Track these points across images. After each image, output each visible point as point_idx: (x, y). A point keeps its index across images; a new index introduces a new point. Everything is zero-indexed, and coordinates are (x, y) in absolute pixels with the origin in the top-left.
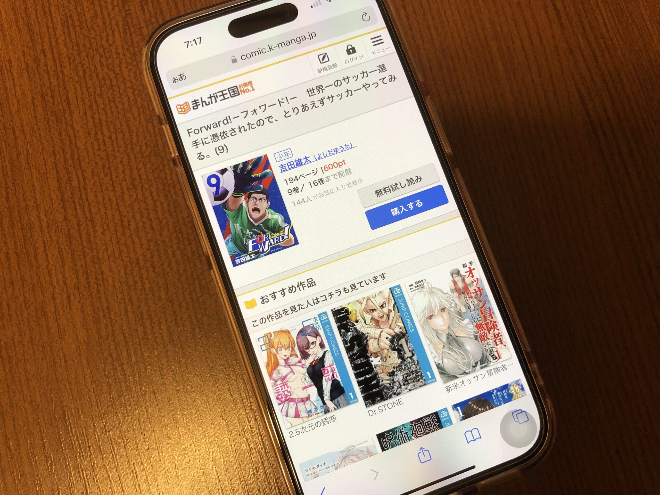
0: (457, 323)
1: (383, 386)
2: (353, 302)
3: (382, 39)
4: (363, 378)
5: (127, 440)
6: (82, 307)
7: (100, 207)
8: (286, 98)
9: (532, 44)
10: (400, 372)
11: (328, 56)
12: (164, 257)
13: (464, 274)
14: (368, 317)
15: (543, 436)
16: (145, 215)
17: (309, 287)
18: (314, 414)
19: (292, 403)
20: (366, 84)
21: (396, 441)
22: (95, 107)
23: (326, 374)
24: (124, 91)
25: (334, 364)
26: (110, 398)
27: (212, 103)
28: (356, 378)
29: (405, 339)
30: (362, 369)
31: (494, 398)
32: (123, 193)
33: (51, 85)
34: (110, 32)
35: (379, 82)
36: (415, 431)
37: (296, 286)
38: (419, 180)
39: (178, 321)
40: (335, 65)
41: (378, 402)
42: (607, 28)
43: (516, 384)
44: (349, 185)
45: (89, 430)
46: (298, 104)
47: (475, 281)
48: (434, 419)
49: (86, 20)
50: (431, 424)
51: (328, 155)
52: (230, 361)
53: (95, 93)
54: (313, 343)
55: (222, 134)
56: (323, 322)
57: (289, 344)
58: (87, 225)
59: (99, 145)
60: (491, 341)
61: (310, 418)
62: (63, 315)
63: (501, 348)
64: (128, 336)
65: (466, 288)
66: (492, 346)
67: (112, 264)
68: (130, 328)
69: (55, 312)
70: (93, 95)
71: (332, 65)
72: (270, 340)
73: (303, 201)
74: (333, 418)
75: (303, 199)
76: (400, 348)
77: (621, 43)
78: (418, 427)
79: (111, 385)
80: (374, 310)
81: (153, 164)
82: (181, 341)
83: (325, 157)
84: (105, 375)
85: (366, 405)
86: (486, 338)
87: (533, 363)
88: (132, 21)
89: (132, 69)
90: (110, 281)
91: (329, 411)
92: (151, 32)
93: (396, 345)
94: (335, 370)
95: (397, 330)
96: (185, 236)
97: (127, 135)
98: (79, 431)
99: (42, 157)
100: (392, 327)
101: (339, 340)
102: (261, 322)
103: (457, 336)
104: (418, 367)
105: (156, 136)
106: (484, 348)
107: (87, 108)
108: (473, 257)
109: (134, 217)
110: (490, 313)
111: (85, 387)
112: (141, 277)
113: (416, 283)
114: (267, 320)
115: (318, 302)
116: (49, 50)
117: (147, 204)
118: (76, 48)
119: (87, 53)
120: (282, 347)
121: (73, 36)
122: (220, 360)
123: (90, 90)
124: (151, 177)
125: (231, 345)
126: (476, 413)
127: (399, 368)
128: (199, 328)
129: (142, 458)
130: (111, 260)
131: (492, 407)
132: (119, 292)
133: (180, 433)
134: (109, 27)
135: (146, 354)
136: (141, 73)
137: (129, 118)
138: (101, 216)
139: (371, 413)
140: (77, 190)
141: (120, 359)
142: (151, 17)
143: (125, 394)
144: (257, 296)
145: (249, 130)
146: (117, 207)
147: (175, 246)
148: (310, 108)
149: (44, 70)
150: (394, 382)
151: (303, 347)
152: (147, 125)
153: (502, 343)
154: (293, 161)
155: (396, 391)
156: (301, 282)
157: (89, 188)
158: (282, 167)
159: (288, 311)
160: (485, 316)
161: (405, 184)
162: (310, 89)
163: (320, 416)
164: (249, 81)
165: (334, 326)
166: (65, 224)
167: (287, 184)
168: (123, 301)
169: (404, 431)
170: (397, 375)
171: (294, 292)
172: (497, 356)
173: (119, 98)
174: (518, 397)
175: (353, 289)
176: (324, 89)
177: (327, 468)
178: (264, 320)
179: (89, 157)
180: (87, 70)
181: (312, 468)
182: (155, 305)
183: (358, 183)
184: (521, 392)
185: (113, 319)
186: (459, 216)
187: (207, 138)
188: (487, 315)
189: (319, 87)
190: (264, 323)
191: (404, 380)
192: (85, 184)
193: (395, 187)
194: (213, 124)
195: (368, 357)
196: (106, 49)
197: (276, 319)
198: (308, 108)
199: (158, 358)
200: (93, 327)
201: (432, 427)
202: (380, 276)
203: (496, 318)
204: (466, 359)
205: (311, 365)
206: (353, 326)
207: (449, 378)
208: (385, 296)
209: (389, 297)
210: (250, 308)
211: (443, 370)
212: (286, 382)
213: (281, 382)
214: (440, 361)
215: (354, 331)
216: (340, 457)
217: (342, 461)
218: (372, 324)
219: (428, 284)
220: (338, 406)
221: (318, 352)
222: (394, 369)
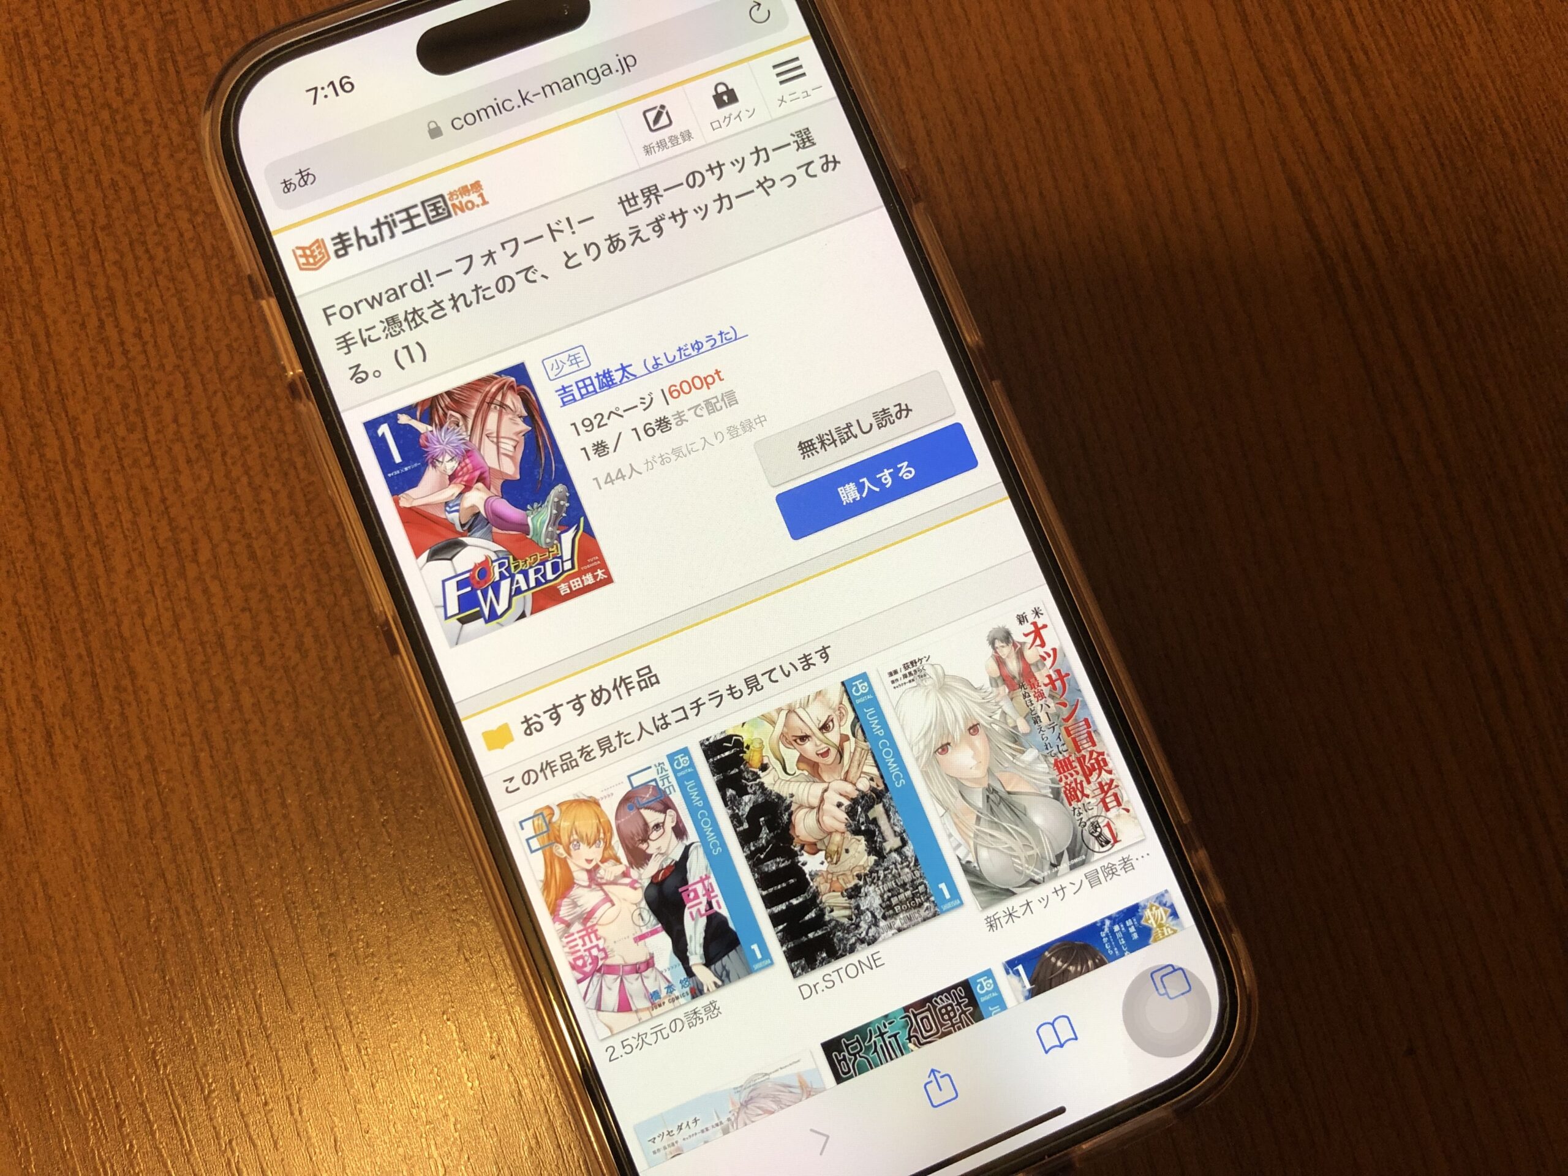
0: (1007, 760)
1: (833, 923)
2: (754, 719)
3: (800, 67)
4: (783, 906)
5: (210, 1085)
6: (84, 760)
7: (121, 509)
8: (568, 219)
9: (1174, 65)
10: (873, 886)
11: (667, 113)
12: (284, 627)
13: (1022, 639)
14: (791, 756)
15: (1226, 1025)
16: (235, 524)
17: (641, 689)
18: (666, 1001)
19: (609, 978)
20: (766, 180)
21: (871, 1055)
22: (94, 257)
23: (691, 901)
24: (167, 216)
25: (712, 876)
26: (165, 983)
27: (382, 240)
28: (767, 907)
29: (884, 806)
30: (781, 883)
31: (1105, 940)
32: (176, 470)
34: (126, 69)
35: (797, 173)
36: (915, 1029)
37: (610, 688)
38: (904, 413)
39: (327, 784)
40: (687, 135)
41: (822, 963)
42: (1353, 22)
43: (1157, 904)
44: (733, 431)
45: (115, 1063)
46: (597, 233)
47: (1049, 655)
48: (961, 998)
49: (65, 42)
50: (953, 1009)
51: (678, 359)
53: (93, 222)
54: (657, 826)
55: (410, 317)
56: (679, 774)
57: (598, 831)
58: (88, 555)
59: (109, 352)
60: (1093, 801)
61: (655, 1012)
62: (35, 782)
63: (1118, 816)
64: (203, 826)
65: (1027, 674)
66: (1095, 812)
67: (157, 650)
68: (207, 806)
70: (89, 226)
71: (679, 135)
72: (549, 824)
73: (621, 475)
74: (712, 1008)
75: (620, 470)
77: (1389, 57)
78: (922, 1020)
79: (164, 951)
80: (804, 738)
81: (249, 397)
82: (335, 834)
83: (672, 363)
84: (149, 927)
85: (793, 972)
86: (1080, 795)
87: (1197, 851)
88: (180, 40)
89: (185, 159)
90: (154, 691)
91: (701, 992)
93: (862, 820)
94: (713, 891)
95: (864, 785)
96: (336, 571)
98: (90, 1066)
100: (851, 776)
102: (526, 780)
103: (1009, 793)
104: (917, 873)
105: (253, 327)
106: (1077, 818)
107: (76, 263)
108: (1042, 596)
109: (207, 533)
110: (1089, 733)
111: (100, 959)
112: (230, 678)
113: (906, 666)
114: (541, 775)
115: (667, 724)
117: (237, 497)
118: (41, 112)
119: (70, 122)
120: (581, 839)
121: (34, 84)
122: (434, 875)
123: (81, 217)
124: (244, 428)
126: (1064, 977)
127: (870, 876)
128: (378, 798)
129: (252, 1129)
130: (154, 639)
131: (1102, 963)
132: (176, 719)
134: (122, 56)
135: (250, 870)
137: (183, 283)
138: (123, 532)
139: (806, 991)
140: (60, 468)
141: (186, 884)
142: (226, 27)
143: (201, 970)
144: (512, 716)
145: (478, 302)
146: (162, 508)
147: (309, 598)
148: (629, 243)
150: (860, 913)
151: (633, 839)
152: (229, 300)
153: (1119, 804)
154: (590, 378)
155: (864, 933)
156: (621, 677)
157: (89, 463)
158: (562, 392)
159: (592, 750)
160: (1077, 739)
161: (871, 425)
162: (626, 196)
163: (681, 1006)
164: (473, 182)
165: (709, 781)
166: (32, 556)
167: (579, 434)
168: (187, 740)
169: (889, 1031)
170: (866, 895)
171: (606, 703)
172: (1109, 836)
173: (155, 234)
174: (1163, 934)
175: (752, 688)
176: (662, 196)
177: (703, 1131)
178: (533, 776)
179: (85, 385)
180: (72, 167)
181: (666, 1133)
182: (267, 746)
183: (754, 426)
184: (1171, 922)
185: (165, 788)
186: (1005, 499)
187: (374, 327)
188: (1082, 737)
189: (650, 191)
190: (534, 783)
191: (884, 905)
192: (80, 452)
193: (846, 433)
194: (386, 292)
196: (117, 111)
197: (564, 771)
198: (624, 243)
199: (281, 876)
200: (114, 808)
201: (958, 1017)
202: (816, 652)
203: (1104, 744)
204: (1033, 849)
205: (655, 881)
206: (755, 780)
207: (996, 897)
208: (831, 702)
209: (841, 703)
210: (496, 748)
211: (978, 877)
212: (594, 925)
213: (581, 927)
214: (970, 855)
215: (758, 792)
216: (733, 1103)
217: (738, 1113)
218: (800, 772)
219: (935, 669)
220: (724, 977)
221: (671, 849)
222: (860, 880)
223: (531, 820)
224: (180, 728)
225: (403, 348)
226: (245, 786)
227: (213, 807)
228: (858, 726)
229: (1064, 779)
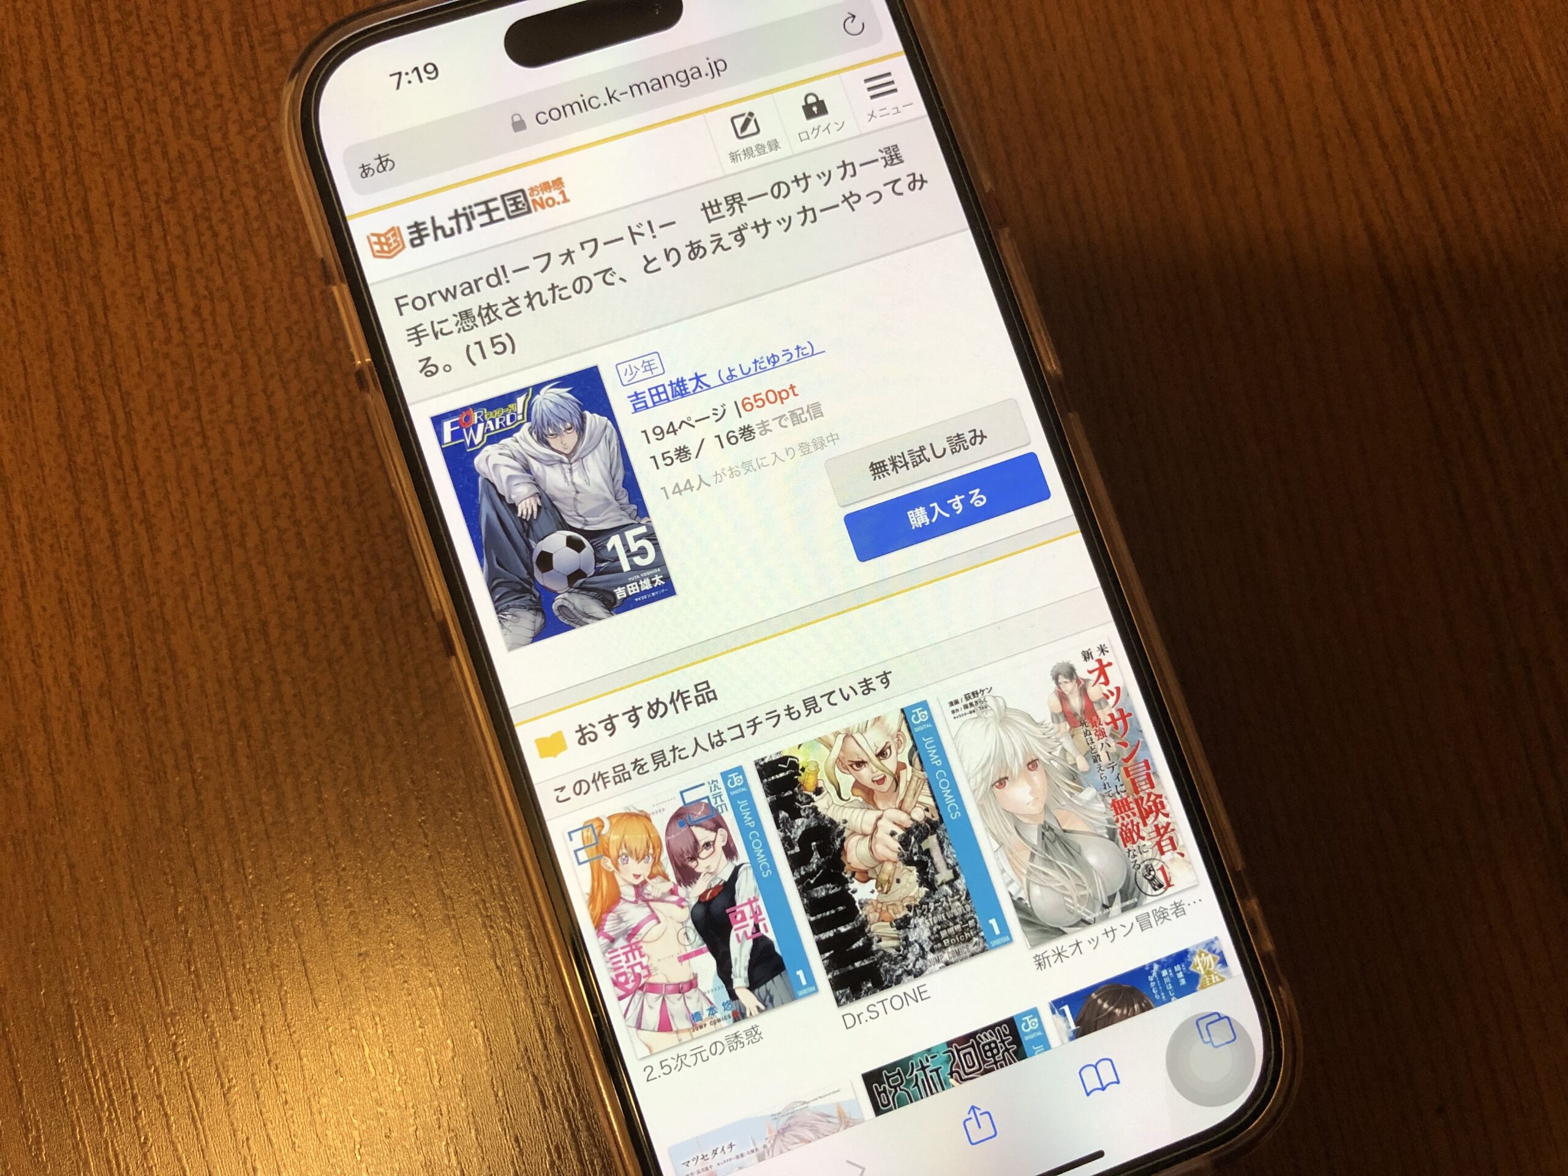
0: (1065, 798)
1: (881, 953)
2: (810, 742)
3: (892, 82)
4: (831, 934)
5: (230, 1080)
6: (119, 742)
7: (170, 489)
8: (649, 223)
9: (1257, 104)
10: (922, 918)
11: (755, 121)
12: (330, 618)
13: (1086, 676)
14: (847, 781)
15: (1269, 1079)
16: (285, 511)
17: (699, 704)
18: (708, 1023)
19: (651, 996)
20: (852, 195)
21: (912, 1089)
22: (157, 230)
23: (738, 922)
24: (233, 193)
25: (761, 899)
26: (190, 973)
27: (460, 231)
28: (815, 933)
29: (938, 837)
30: (830, 910)
31: (1152, 984)
32: (228, 453)
33: (43, 172)
34: (198, 40)
35: (882, 189)
36: (958, 1064)
37: (667, 702)
38: (979, 439)
39: (366, 781)
40: (774, 145)
41: (867, 993)
42: (1439, 71)
43: (1206, 951)
44: (804, 448)
45: (135, 1054)
46: (678, 239)
47: (1112, 694)
48: (1005, 1035)
49: (138, 8)
50: (997, 1047)
51: (753, 371)
52: (494, 881)
54: (707, 845)
55: (484, 312)
56: (733, 793)
57: (648, 847)
58: (134, 532)
59: (167, 328)
60: (1148, 843)
61: (696, 1034)
62: (69, 762)
63: (1172, 860)
64: (236, 816)
65: (1089, 712)
66: (1150, 855)
67: (199, 633)
68: (242, 796)
69: (49, 754)
70: (153, 199)
71: (766, 144)
72: (599, 836)
73: (689, 486)
74: (754, 1033)
75: (688, 481)
76: (925, 858)
77: (1472, 110)
78: (964, 1055)
79: (191, 942)
80: (860, 764)
81: (306, 381)
82: (371, 832)
83: (747, 375)
84: (176, 915)
85: (838, 1001)
86: (1135, 837)
87: (1249, 900)
88: (256, 15)
89: (254, 136)
90: (193, 676)
91: (744, 1016)
92: (305, 45)
93: (914, 850)
94: (761, 914)
95: (919, 815)
96: (386, 565)
97: (241, 307)
98: (108, 1055)
99: (17, 357)
100: (906, 805)
101: (774, 837)
102: (578, 791)
103: (1065, 831)
104: (968, 907)
105: (314, 311)
107: (138, 235)
108: (1109, 634)
109: (257, 518)
110: (1148, 775)
111: (125, 947)
112: (272, 668)
113: (967, 697)
114: (593, 786)
115: (723, 741)
116: (41, 81)
117: (289, 483)
118: (109, 78)
119: (139, 91)
120: (630, 854)
121: (104, 49)
122: (470, 881)
123: (145, 188)
124: (299, 413)
125: (498, 841)
126: (1109, 1020)
127: (920, 908)
128: (417, 798)
129: (269, 1125)
130: (197, 624)
131: (1149, 1007)
132: (214, 706)
133: (366, 1062)
134: (196, 27)
135: (283, 863)
136: (278, 150)
137: (246, 262)
138: (171, 512)
139: (850, 1020)
140: (110, 442)
141: (216, 876)
143: (228, 962)
144: (567, 724)
145: (554, 301)
146: (212, 489)
147: (357, 590)
148: (710, 250)
149: (27, 134)
150: (907, 943)
151: (682, 856)
152: (292, 281)
153: (1174, 848)
154: (663, 385)
155: (912, 965)
156: (678, 691)
157: (140, 438)
158: (635, 398)
159: (646, 764)
160: (1136, 780)
161: (945, 449)
162: (710, 202)
163: (722, 1029)
164: (554, 178)
165: (762, 802)
166: (76, 531)
167: (649, 442)
168: (225, 727)
169: (931, 1065)
170: (915, 927)
171: (662, 716)
172: (1162, 880)
173: (220, 210)
174: (1211, 981)
175: (810, 709)
176: (745, 205)
177: (737, 1157)
178: (585, 787)
179: (140, 360)
180: (139, 137)
181: (701, 1157)
182: (307, 738)
183: (826, 443)
184: (1219, 969)
185: (200, 774)
186: (1076, 533)
187: (447, 320)
188: (1141, 779)
189: (733, 199)
190: (585, 793)
191: (933, 938)
192: (131, 429)
193: (919, 456)
194: (461, 286)
195: (846, 881)
196: (188, 83)
197: (616, 783)
198: (705, 250)
199: (313, 872)
200: (147, 793)
201: (1001, 1054)
202: (877, 677)
203: (1163, 787)
204: (1085, 888)
205: (702, 901)
206: (808, 803)
207: (1045, 935)
208: (890, 729)
209: (899, 730)
210: (549, 756)
211: (1029, 914)
212: (639, 942)
213: (625, 943)
214: (1022, 892)
215: (811, 816)
216: (770, 1131)
217: (775, 1140)
218: (855, 798)
219: (996, 700)
220: (767, 1002)
221: (720, 868)
222: (910, 911)
223: (580, 832)
224: (218, 715)
225: (476, 343)
226: (282, 778)
227: (247, 797)
228: (915, 755)
229: (1120, 820)
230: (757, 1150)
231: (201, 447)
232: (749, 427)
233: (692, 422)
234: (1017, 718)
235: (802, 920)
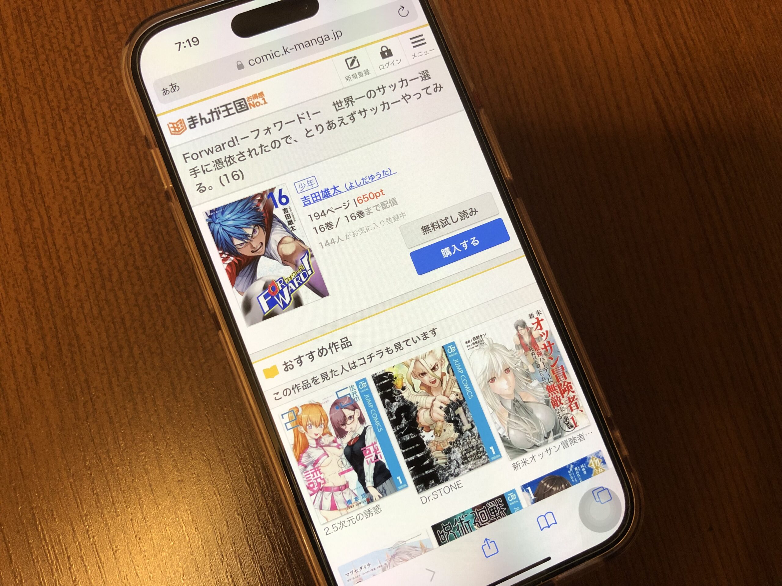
0: (524, 386)
1: (438, 466)
2: (398, 365)
3: (424, 39)
4: (413, 458)
5: (117, 546)
6: (53, 381)
7: (72, 254)
8: (307, 112)
9: (600, 44)
10: (457, 448)
11: (357, 60)
12: (156, 315)
13: (531, 326)
14: (417, 383)
15: (629, 517)
16: (131, 262)
17: (343, 349)
18: (355, 505)
19: (326, 493)
22: (59, 125)
23: (367, 455)
24: (97, 105)
25: (378, 442)
26: (94, 494)
27: (213, 120)
28: (405, 458)
29: (463, 408)
30: (412, 446)
31: (570, 475)
32: (101, 234)
34: (76, 29)
35: (421, 92)
36: (478, 520)
37: (327, 348)
38: (474, 213)
39: (178, 395)
40: (367, 72)
41: (432, 486)
42: (687, 25)
43: (595, 457)
44: (389, 220)
45: (68, 536)
46: (322, 120)
47: (544, 334)
48: (500, 503)
49: (45, 14)
50: (496, 509)
51: (362, 184)
52: (244, 441)
53: (59, 107)
54: (350, 417)
55: (227, 160)
56: (362, 391)
57: (321, 420)
58: (55, 277)
59: (67, 174)
60: (565, 406)
61: (349, 510)
62: (27, 393)
63: (577, 414)
64: (113, 415)
65: (534, 343)
66: (566, 412)
67: (90, 325)
68: (116, 406)
69: (17, 389)
70: (57, 109)
71: (363, 71)
72: (296, 416)
73: (333, 241)
74: (377, 509)
75: (333, 239)
76: (457, 418)
77: (703, 43)
78: (481, 514)
79: (94, 479)
80: (423, 374)
81: (138, 198)
82: (181, 420)
83: (359, 186)
84: (85, 466)
85: (418, 491)
86: (559, 403)
87: (615, 431)
88: (104, 16)
89: (106, 76)
90: (88, 346)
91: (372, 501)
92: (131, 30)
94: (378, 450)
95: (453, 398)
96: (182, 287)
97: (104, 162)
98: (55, 538)
100: (447, 393)
101: (383, 412)
102: (285, 394)
103: (524, 402)
104: (479, 442)
105: (141, 162)
106: (557, 414)
107: (49, 128)
108: (541, 305)
109: (116, 266)
110: (564, 373)
111: (60, 483)
112: (128, 341)
113: (474, 339)
114: (292, 391)
115: (356, 366)
117: (132, 249)
118: (32, 50)
119: (47, 56)
120: (312, 424)
121: (29, 35)
122: (232, 441)
123: (52, 104)
124: (136, 213)
126: (550, 493)
127: (456, 443)
128: (204, 402)
129: (137, 568)
130: (89, 320)
131: (569, 486)
132: (100, 361)
134: (74, 23)
135: (138, 438)
136: (120, 82)
137: (105, 139)
138: (73, 265)
139: (424, 500)
140: (41, 232)
141: (104, 445)
142: (128, 10)
143: (113, 488)
144: (278, 361)
145: (262, 153)
146: (93, 253)
147: (169, 301)
148: (338, 125)
150: (451, 461)
151: (338, 424)
152: (129, 148)
153: (578, 408)
154: (318, 192)
155: (453, 471)
156: (333, 342)
157: (56, 229)
158: (304, 199)
159: (318, 379)
160: (558, 376)
161: (457, 218)
162: (337, 101)
163: (362, 507)
164: (259, 92)
165: (376, 395)
166: (26, 277)
167: (312, 221)
168: (105, 371)
169: (465, 520)
170: (454, 452)
171: (325, 355)
172: (573, 423)
173: (91, 113)
174: (599, 472)
175: (398, 349)
176: (354, 102)
177: (372, 570)
178: (288, 392)
179: (54, 190)
180: (48, 79)
181: (354, 571)
182: (147, 375)
183: (400, 218)
184: (602, 466)
185: (94, 395)
186: (523, 256)
187: (209, 164)
188: (560, 375)
189: (348, 99)
190: (289, 395)
191: (463, 457)
192: (51, 225)
193: (445, 222)
194: (215, 147)
195: (419, 432)
196: (72, 51)
197: (304, 389)
198: (336, 125)
199: (154, 441)
200: (68, 406)
201: (498, 513)
202: (430, 331)
203: (571, 378)
204: (536, 429)
205: (349, 445)
206: (399, 395)
207: (517, 453)
208: (437, 356)
209: (442, 357)
210: (270, 377)
211: (509, 443)
212: (319, 467)
214: (505, 433)
215: (401, 401)
216: (388, 556)
217: (390, 561)
218: (422, 391)
219: (488, 340)
220: (383, 493)
221: (357, 429)
222: (451, 445)
223: (287, 414)
224: (102, 366)
225: (224, 175)
226: (135, 395)
227: (119, 405)
229: (551, 396)
230: (382, 566)
231: (87, 232)
232: (361, 211)
233: (333, 210)
234: (498, 348)
235: (398, 452)
